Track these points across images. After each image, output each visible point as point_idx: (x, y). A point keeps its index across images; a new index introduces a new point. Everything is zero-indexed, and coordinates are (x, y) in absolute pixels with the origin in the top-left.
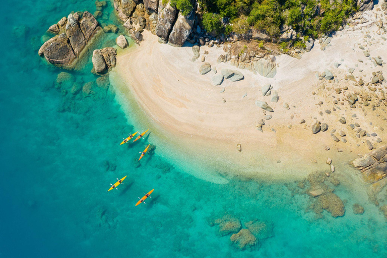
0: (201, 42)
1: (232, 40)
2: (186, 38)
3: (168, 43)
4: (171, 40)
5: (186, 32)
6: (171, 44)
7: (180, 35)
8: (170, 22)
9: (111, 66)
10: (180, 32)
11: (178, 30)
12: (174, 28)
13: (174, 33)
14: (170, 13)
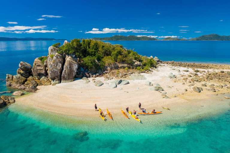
0: (87, 75)
1: (107, 72)
2: (76, 71)
3: (62, 81)
4: (64, 77)
5: (75, 66)
6: (64, 81)
7: (71, 70)
8: (61, 62)
9: (9, 102)
10: (70, 67)
11: (68, 67)
12: (64, 67)
13: (65, 70)
14: (59, 57)
